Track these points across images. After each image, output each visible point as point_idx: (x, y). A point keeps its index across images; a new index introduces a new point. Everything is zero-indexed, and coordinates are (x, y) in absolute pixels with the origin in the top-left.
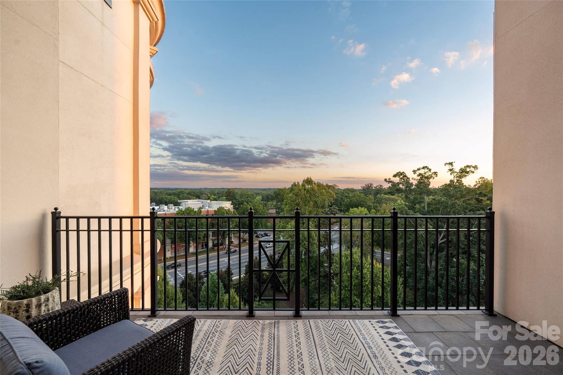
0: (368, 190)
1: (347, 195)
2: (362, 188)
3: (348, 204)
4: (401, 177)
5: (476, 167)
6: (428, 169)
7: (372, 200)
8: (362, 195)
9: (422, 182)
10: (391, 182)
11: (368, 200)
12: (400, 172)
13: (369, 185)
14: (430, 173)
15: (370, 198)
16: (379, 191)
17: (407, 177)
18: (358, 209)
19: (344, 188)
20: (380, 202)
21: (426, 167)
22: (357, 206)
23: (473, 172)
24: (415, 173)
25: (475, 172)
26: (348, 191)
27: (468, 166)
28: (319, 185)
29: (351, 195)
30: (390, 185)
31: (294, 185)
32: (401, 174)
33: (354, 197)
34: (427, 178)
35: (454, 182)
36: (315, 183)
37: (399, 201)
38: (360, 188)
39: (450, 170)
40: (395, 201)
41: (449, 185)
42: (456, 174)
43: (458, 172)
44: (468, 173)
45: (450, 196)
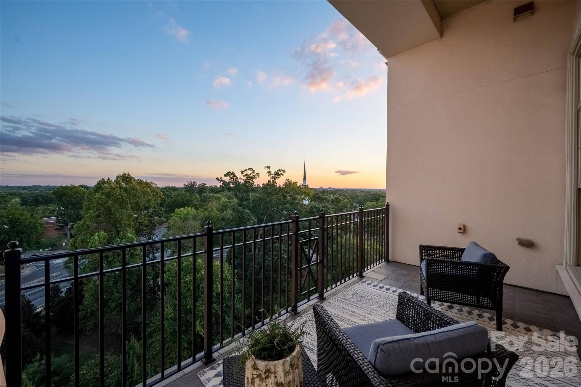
0: (190, 188)
1: (169, 194)
2: (184, 186)
3: (172, 204)
4: (231, 176)
5: (284, 171)
6: (252, 170)
7: (198, 198)
8: (188, 194)
9: (247, 182)
10: (222, 181)
11: (194, 199)
12: (230, 172)
13: (193, 183)
14: (254, 174)
15: (196, 197)
16: (202, 189)
17: (236, 177)
18: (185, 209)
19: (164, 187)
20: (205, 200)
21: (251, 169)
22: (182, 206)
23: (283, 175)
24: (242, 173)
25: (284, 174)
26: (169, 190)
27: (279, 170)
28: (140, 182)
29: (173, 194)
30: (221, 184)
31: (103, 182)
32: (232, 174)
33: (179, 196)
34: (251, 178)
35: (271, 182)
36: (135, 181)
37: (223, 199)
38: (183, 186)
39: (269, 172)
40: (219, 199)
41: (268, 184)
42: (272, 175)
43: (273, 174)
44: (279, 175)
45: (268, 194)
